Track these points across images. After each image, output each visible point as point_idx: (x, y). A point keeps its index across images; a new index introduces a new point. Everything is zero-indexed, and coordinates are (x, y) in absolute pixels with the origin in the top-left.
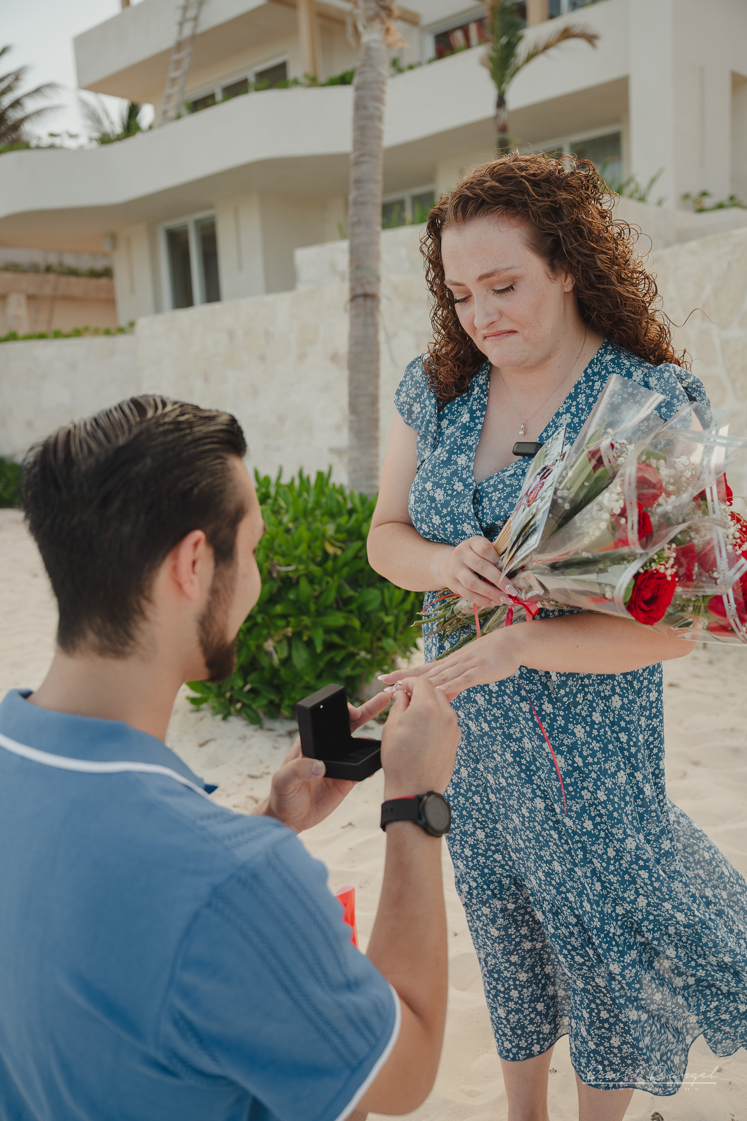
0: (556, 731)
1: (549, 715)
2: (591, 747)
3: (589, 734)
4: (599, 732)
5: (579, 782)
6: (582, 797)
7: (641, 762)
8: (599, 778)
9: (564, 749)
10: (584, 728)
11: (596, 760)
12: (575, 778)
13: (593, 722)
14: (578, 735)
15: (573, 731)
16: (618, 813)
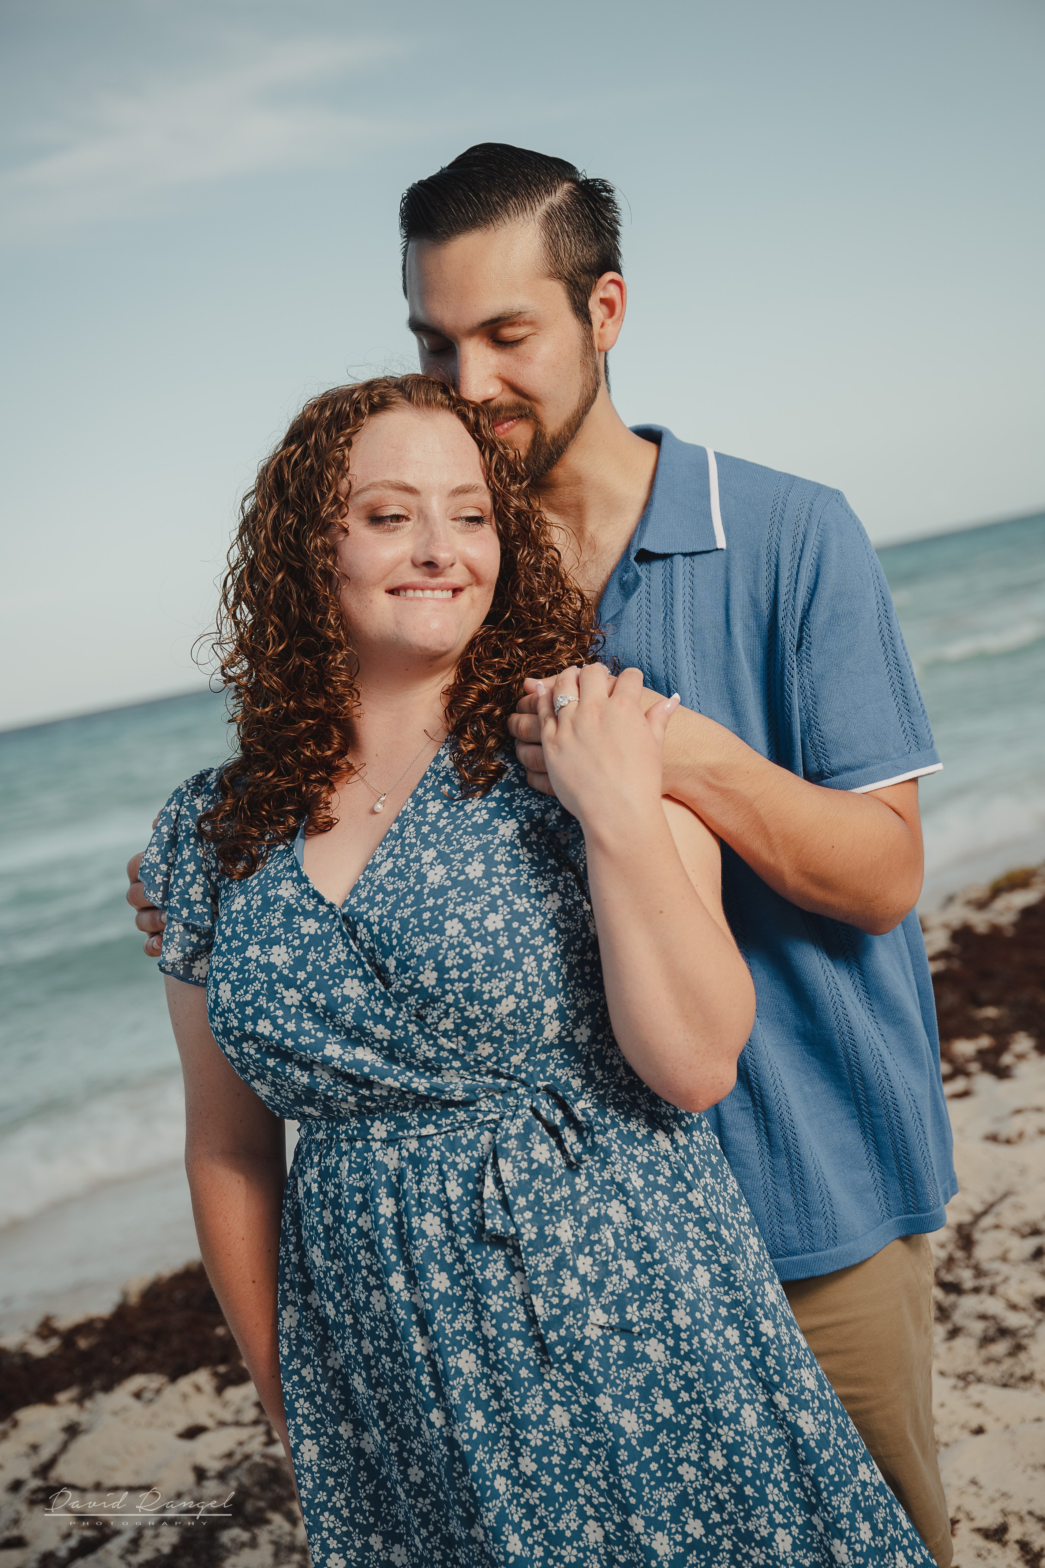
0: (614, 1368)
1: (597, 1343)
2: (681, 1373)
3: (674, 1351)
4: (690, 1344)
5: (671, 1451)
6: (679, 1478)
7: (776, 1372)
8: (706, 1429)
9: (634, 1395)
10: (664, 1342)
11: (694, 1395)
12: (662, 1446)
13: (677, 1329)
14: (654, 1357)
15: (643, 1353)
16: (753, 1486)
